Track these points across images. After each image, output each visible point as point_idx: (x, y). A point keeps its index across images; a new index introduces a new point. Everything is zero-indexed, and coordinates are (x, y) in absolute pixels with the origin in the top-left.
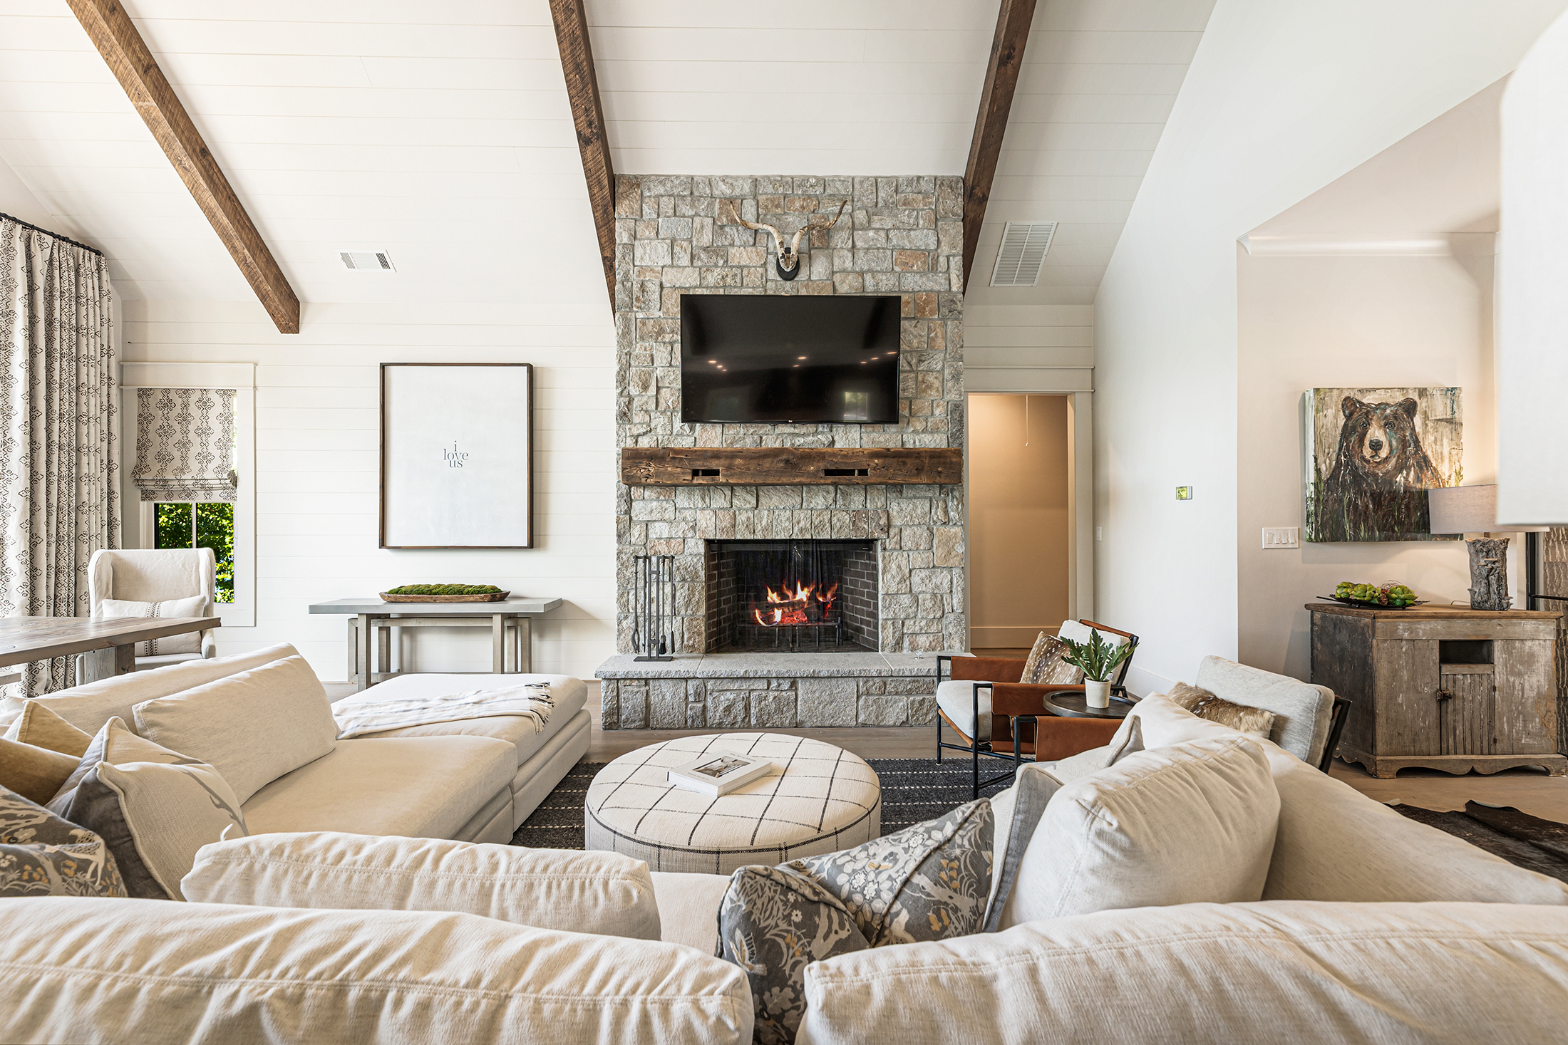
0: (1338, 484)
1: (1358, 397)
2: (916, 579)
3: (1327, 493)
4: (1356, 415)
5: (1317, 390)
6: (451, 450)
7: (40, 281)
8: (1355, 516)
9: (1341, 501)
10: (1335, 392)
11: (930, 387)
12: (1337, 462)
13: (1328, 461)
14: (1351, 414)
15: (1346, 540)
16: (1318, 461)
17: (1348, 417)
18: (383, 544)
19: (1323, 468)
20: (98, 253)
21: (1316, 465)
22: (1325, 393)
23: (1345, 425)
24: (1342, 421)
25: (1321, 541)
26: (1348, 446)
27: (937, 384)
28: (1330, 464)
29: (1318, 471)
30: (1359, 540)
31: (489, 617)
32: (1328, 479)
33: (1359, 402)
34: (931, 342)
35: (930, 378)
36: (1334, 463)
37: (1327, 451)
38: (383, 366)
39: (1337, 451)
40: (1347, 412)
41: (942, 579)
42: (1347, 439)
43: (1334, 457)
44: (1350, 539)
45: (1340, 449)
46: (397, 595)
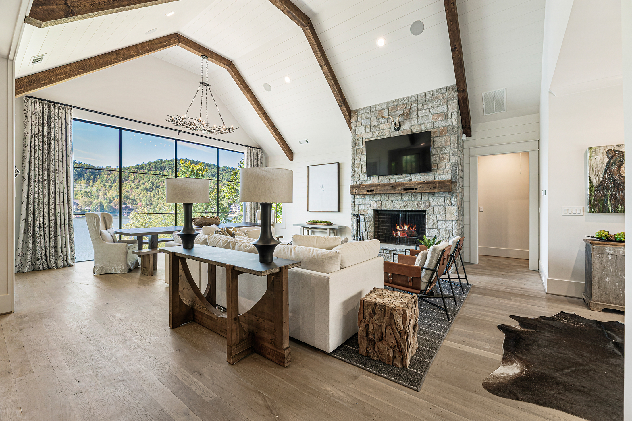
0: (604, 188)
1: (618, 148)
2: (439, 224)
3: (597, 192)
4: (615, 157)
5: (590, 148)
6: (321, 187)
7: (252, 157)
8: (615, 202)
9: (606, 195)
10: (602, 148)
11: (445, 159)
12: (603, 178)
13: (597, 178)
14: (612, 157)
15: (609, 212)
16: (591, 178)
17: (610, 158)
18: (308, 210)
19: (594, 181)
20: (261, 149)
21: (590, 180)
22: (595, 149)
23: (609, 162)
24: (606, 160)
25: (593, 212)
26: (610, 171)
27: (447, 157)
28: (599, 179)
29: (591, 183)
30: (618, 212)
31: (326, 229)
32: (597, 186)
33: (617, 151)
34: (445, 143)
35: (445, 156)
36: (601, 179)
37: (597, 174)
38: (308, 167)
39: (603, 173)
40: (610, 156)
41: (449, 224)
42: (609, 168)
43: (601, 176)
44: (612, 212)
45: (605, 173)
46: (310, 223)
